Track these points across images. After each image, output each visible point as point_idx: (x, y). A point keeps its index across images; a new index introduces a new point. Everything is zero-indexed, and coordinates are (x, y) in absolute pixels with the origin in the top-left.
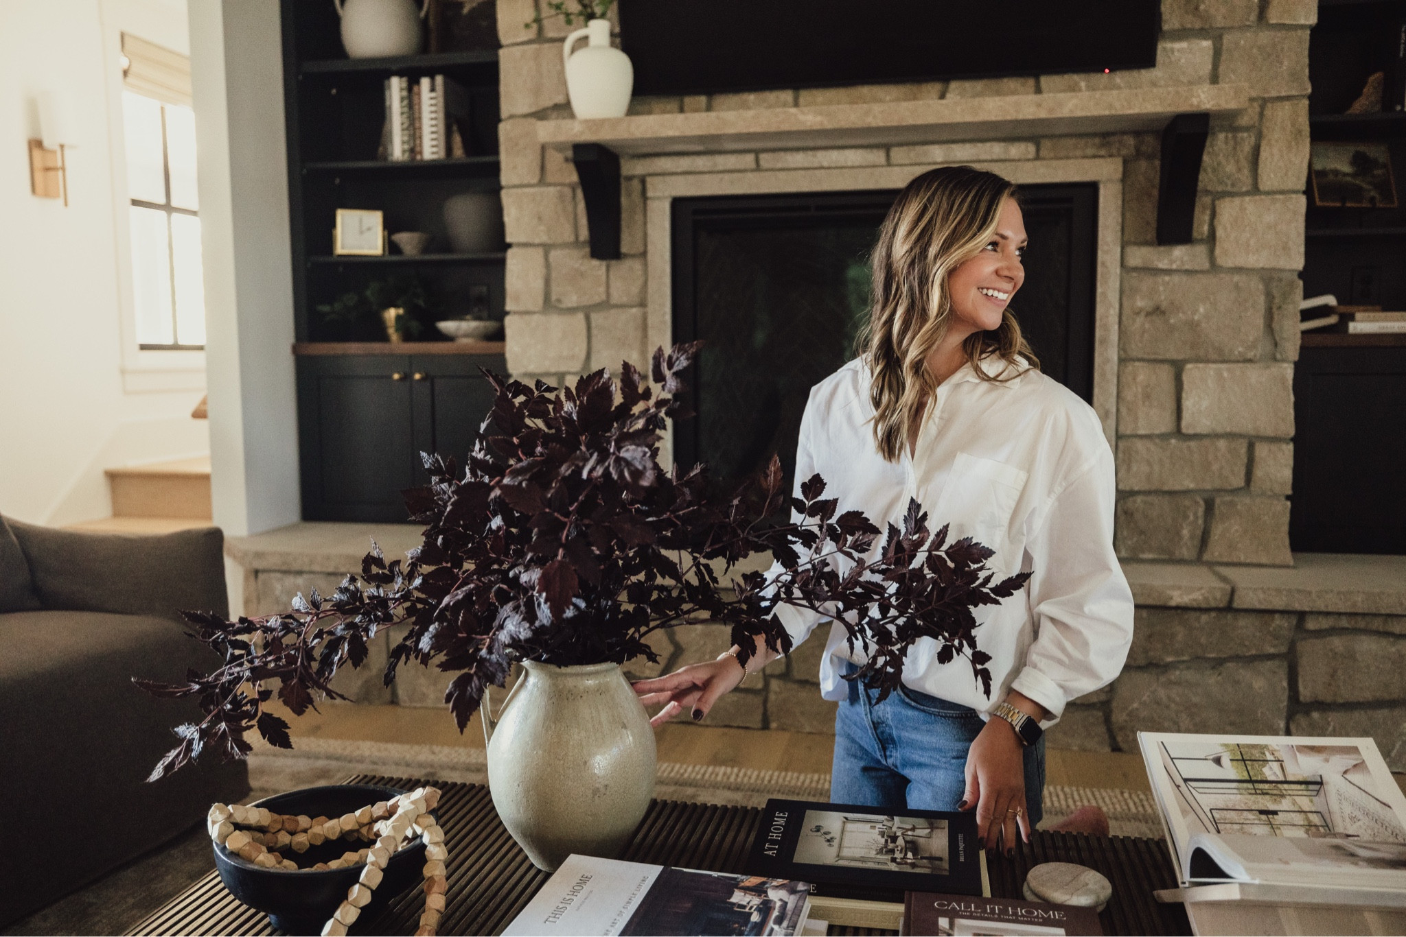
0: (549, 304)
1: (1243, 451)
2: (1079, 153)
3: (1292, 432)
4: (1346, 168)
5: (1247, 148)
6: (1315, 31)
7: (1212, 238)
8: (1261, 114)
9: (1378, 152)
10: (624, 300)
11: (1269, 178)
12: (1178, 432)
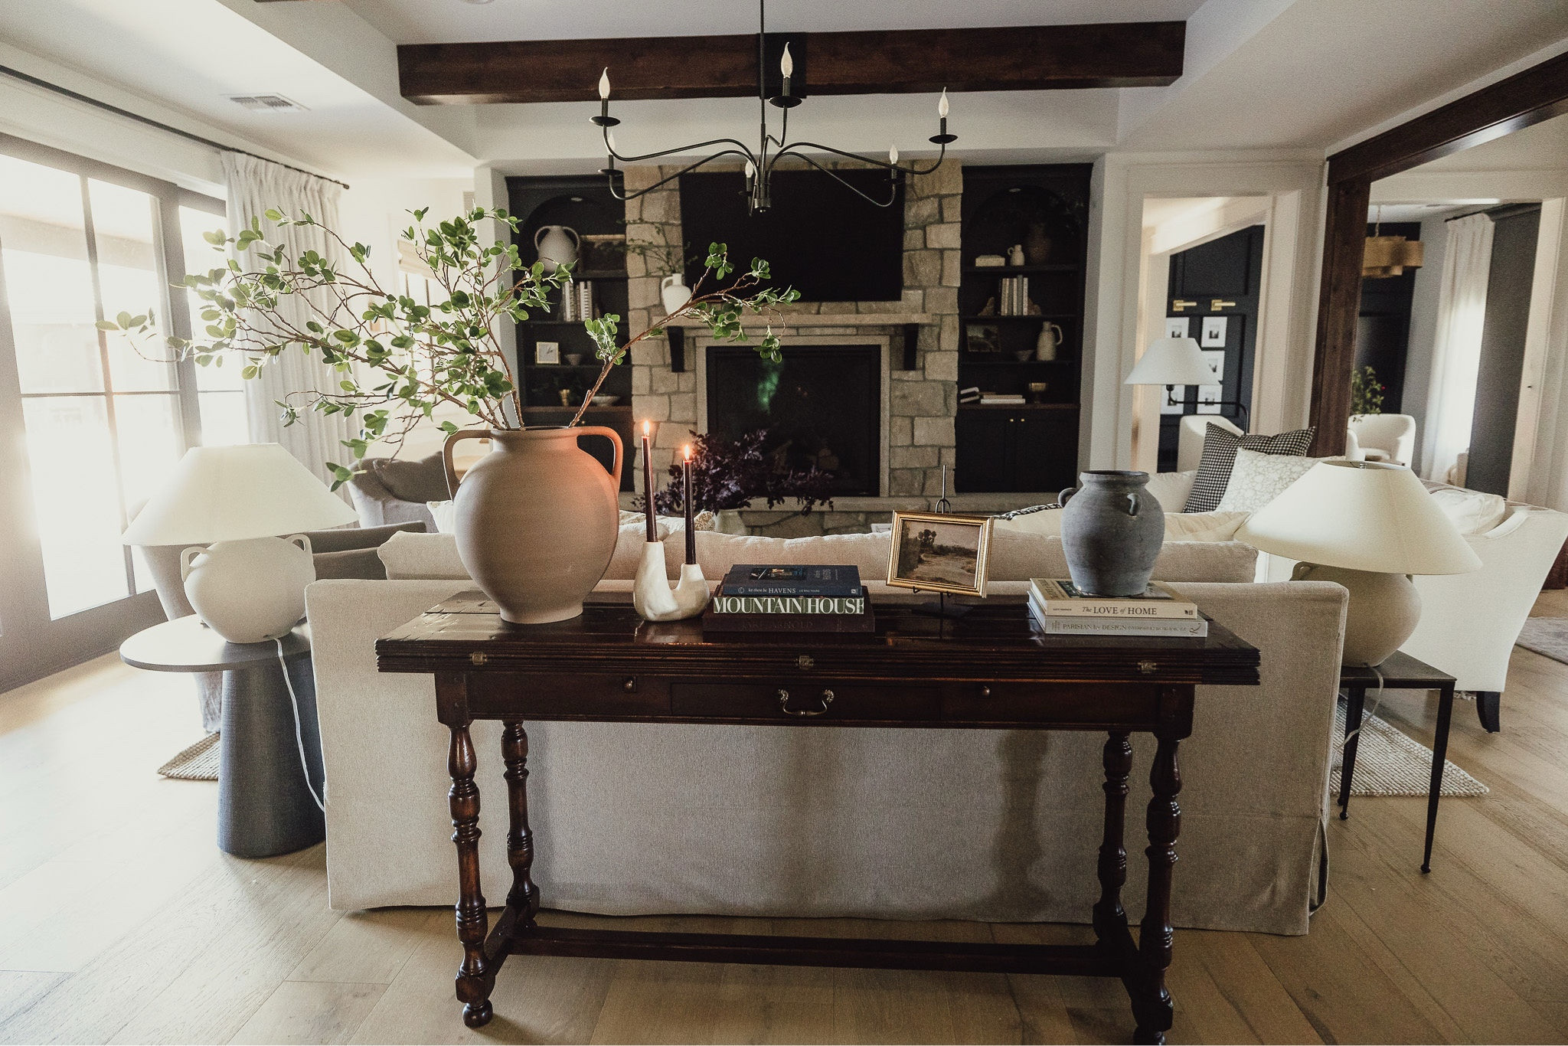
0: (652, 391)
1: (937, 452)
2: (873, 333)
3: (955, 444)
4: (981, 335)
5: (936, 333)
6: (960, 289)
7: (924, 368)
8: (941, 320)
9: (994, 329)
10: (686, 390)
11: (944, 345)
12: (913, 445)
